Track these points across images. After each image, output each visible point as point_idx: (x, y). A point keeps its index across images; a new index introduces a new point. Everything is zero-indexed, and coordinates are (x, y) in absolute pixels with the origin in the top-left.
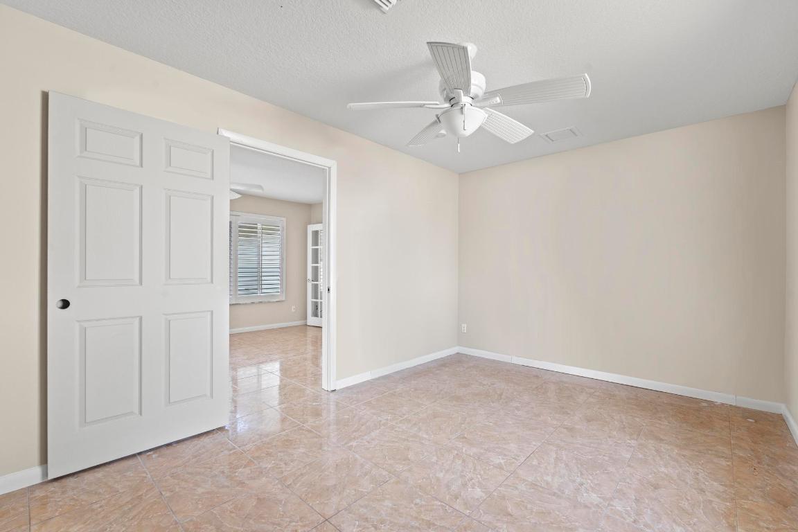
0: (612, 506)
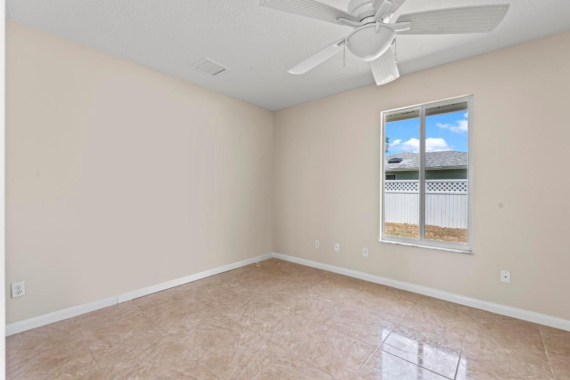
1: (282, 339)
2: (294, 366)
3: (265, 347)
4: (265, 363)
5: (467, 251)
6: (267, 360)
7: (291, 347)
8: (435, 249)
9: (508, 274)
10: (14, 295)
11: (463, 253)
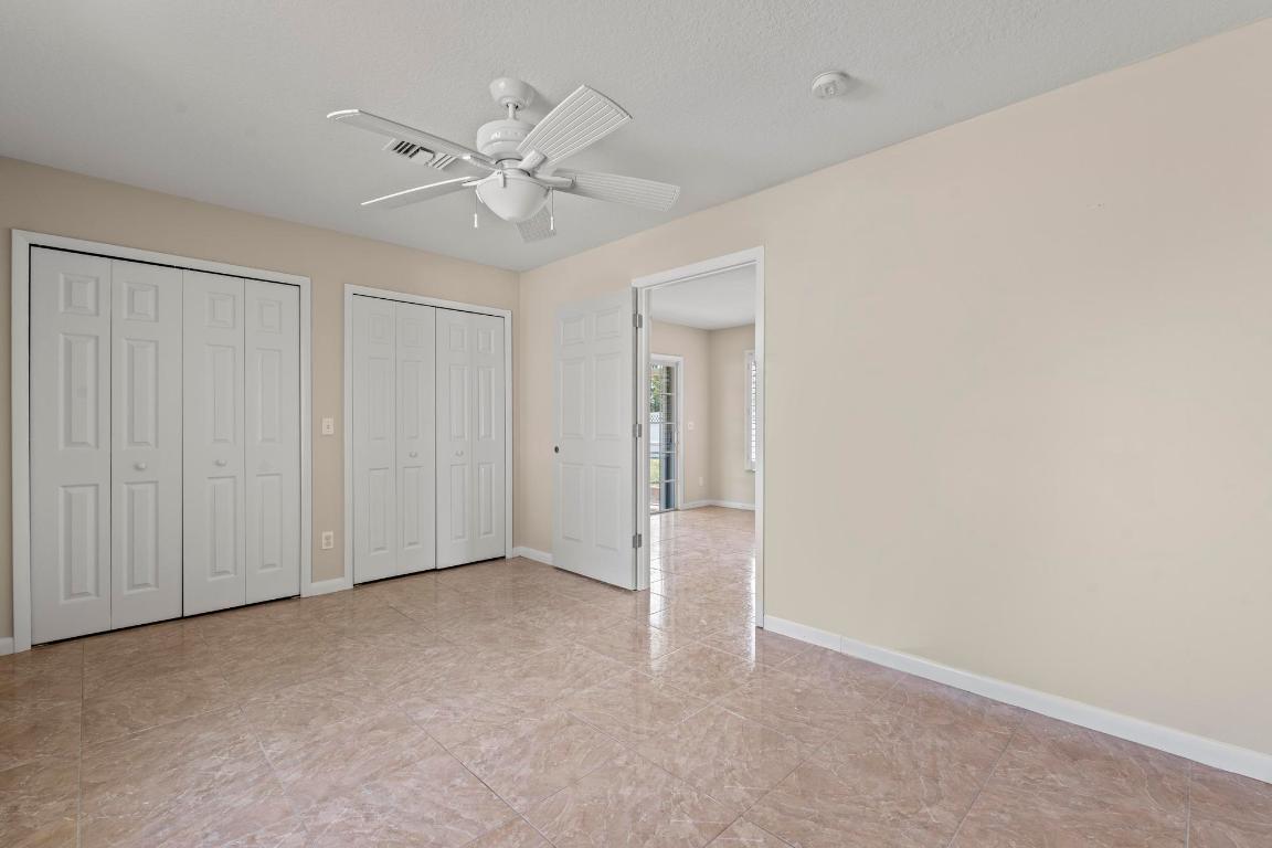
0: (298, 831)
1: (642, 777)
2: (627, 728)
3: (681, 761)
4: (676, 732)
6: (673, 736)
7: (624, 757)
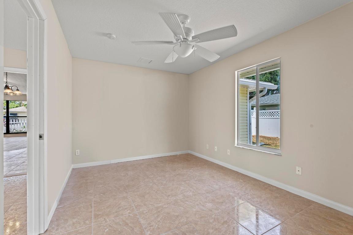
5: (278, 153)
8: (261, 152)
9: (300, 169)
10: (76, 154)
11: (275, 154)
